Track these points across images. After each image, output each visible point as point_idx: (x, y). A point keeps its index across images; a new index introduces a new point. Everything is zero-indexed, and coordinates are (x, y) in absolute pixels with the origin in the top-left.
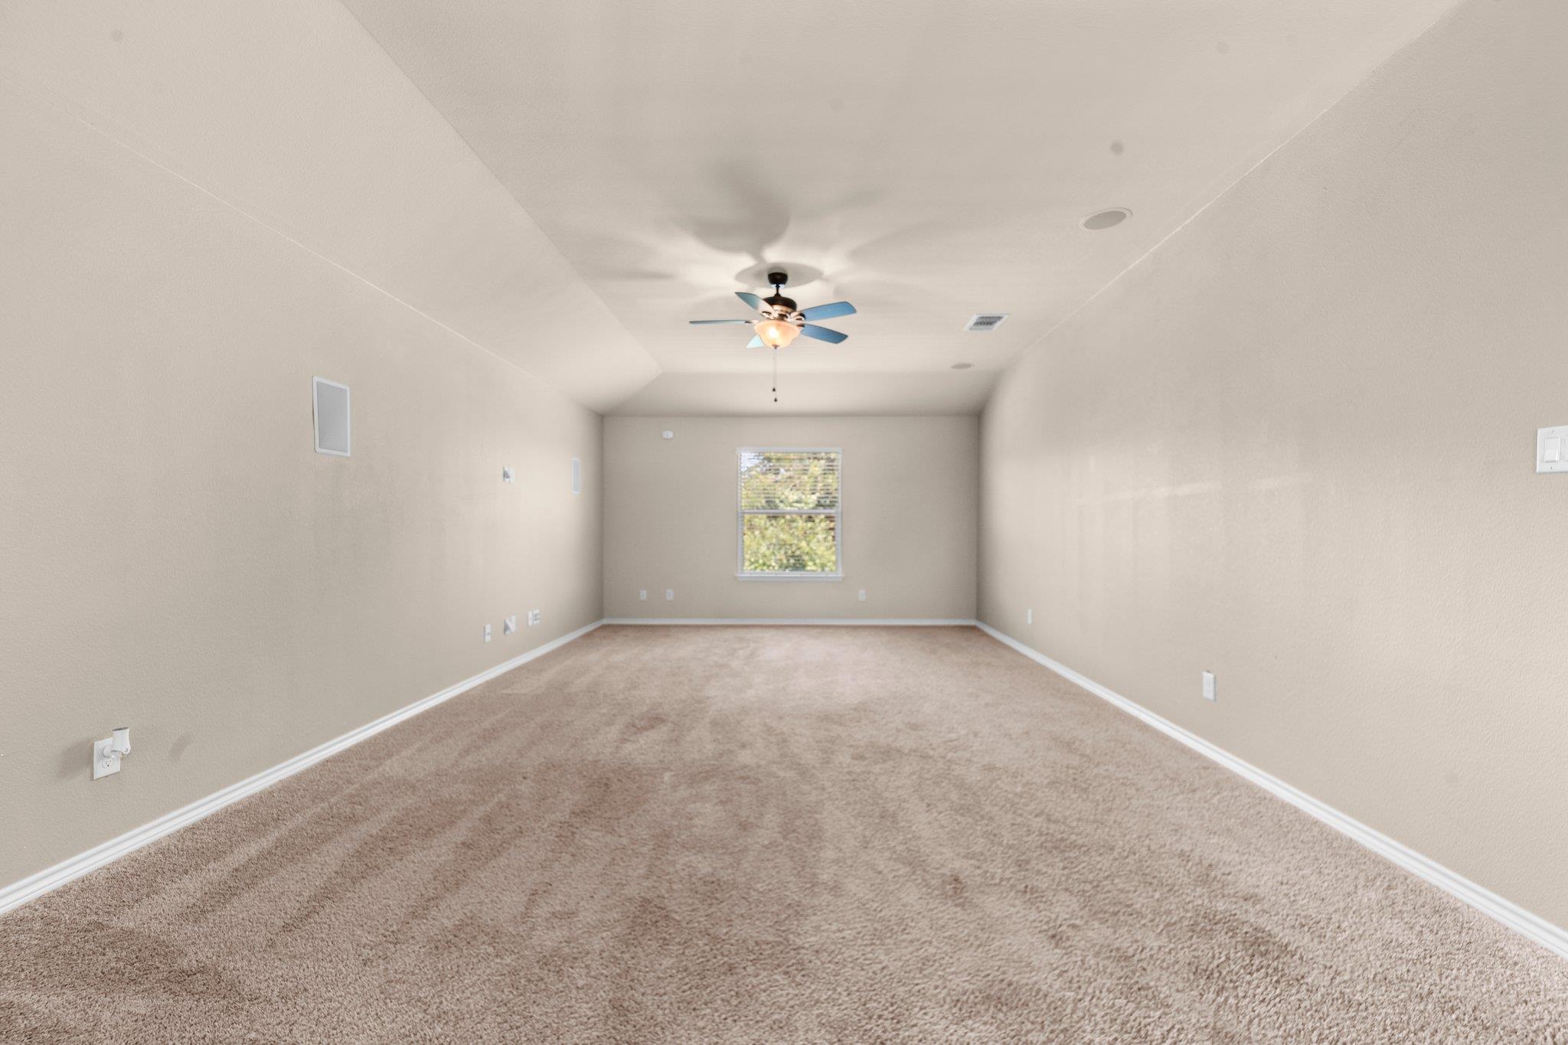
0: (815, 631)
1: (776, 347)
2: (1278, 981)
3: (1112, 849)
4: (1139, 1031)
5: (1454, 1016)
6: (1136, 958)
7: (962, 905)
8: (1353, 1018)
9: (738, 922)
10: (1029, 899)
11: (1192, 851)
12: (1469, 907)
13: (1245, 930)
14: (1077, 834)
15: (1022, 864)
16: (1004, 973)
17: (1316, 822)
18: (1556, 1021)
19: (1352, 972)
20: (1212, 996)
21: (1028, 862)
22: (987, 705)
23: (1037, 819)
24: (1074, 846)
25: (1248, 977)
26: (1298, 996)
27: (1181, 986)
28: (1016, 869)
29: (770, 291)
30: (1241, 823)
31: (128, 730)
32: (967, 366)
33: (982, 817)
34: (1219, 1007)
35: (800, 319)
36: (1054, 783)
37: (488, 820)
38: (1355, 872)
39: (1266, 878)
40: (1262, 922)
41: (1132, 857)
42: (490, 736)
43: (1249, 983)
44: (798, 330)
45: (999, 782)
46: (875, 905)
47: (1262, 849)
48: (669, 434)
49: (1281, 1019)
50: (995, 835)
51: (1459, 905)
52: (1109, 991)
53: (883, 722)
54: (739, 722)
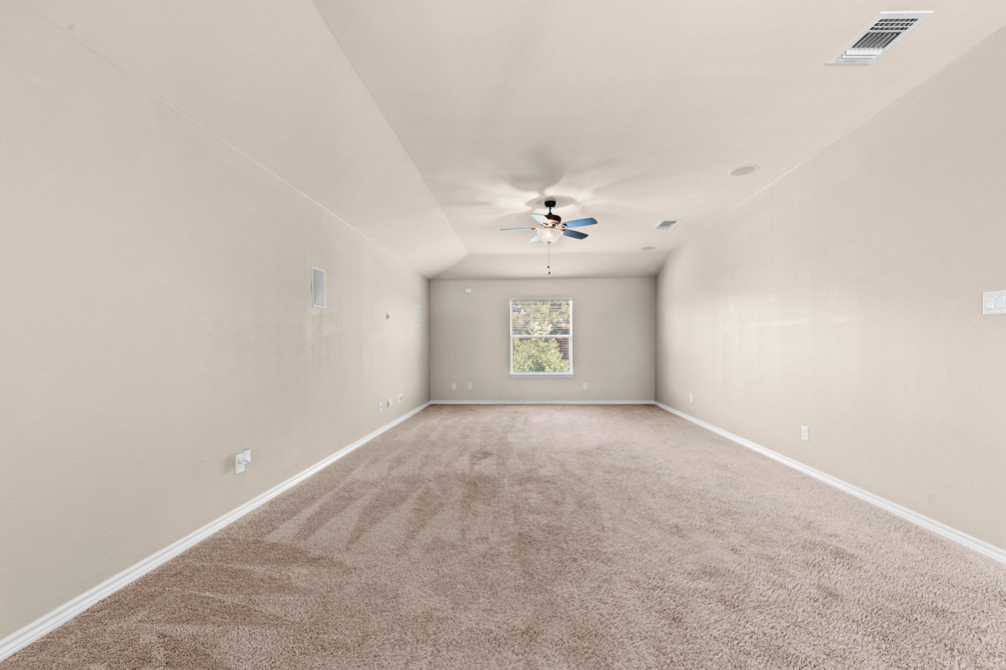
0: (558, 408)
1: (549, 243)
2: (849, 568)
3: (757, 514)
4: (781, 585)
5: (938, 582)
6: (776, 558)
7: (683, 537)
8: (887, 582)
9: (570, 542)
10: (717, 535)
11: (800, 516)
12: (949, 540)
13: (831, 548)
14: (736, 508)
15: (710, 520)
16: (710, 563)
17: (867, 503)
18: (989, 584)
19: (887, 565)
20: (816, 573)
21: (713, 520)
22: (672, 447)
23: (713, 501)
24: (736, 513)
25: (834, 566)
26: (860, 574)
27: (800, 569)
28: (707, 522)
29: (546, 211)
30: (826, 504)
31: (249, 450)
32: (651, 248)
33: (683, 500)
34: (820, 577)
35: (564, 227)
36: (720, 485)
37: (421, 499)
38: (889, 525)
39: (840, 527)
40: (840, 545)
41: (768, 518)
42: (399, 461)
43: (835, 569)
44: (562, 233)
45: (688, 484)
46: (638, 537)
47: (838, 515)
48: (469, 291)
49: (851, 582)
50: (692, 508)
51: (945, 539)
52: (764, 570)
53: (615, 455)
54: (533, 455)
